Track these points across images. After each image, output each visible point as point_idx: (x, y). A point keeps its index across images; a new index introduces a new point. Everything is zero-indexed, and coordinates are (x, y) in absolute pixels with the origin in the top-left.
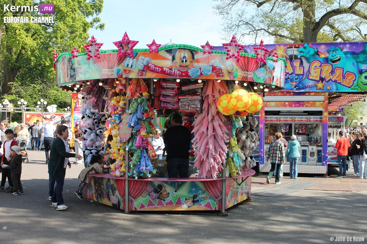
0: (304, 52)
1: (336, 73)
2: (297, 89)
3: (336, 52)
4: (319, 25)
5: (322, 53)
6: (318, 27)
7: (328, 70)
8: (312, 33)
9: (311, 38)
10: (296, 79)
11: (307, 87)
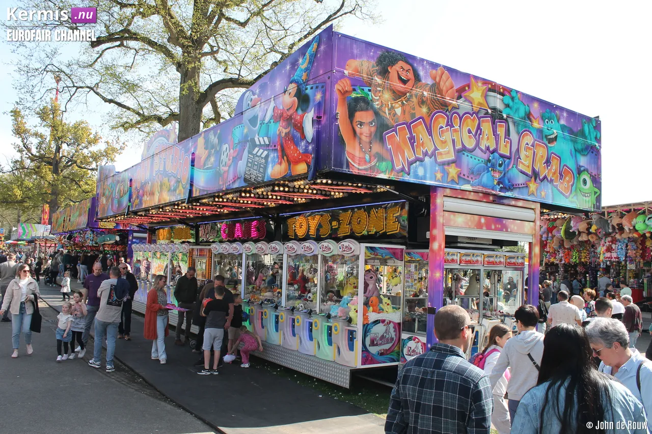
0: (511, 108)
1: (552, 166)
2: (501, 187)
3: (552, 122)
4: (207, 96)
5: (535, 119)
6: (205, 99)
7: (542, 156)
8: (197, 106)
9: (194, 115)
10: (500, 165)
11: (515, 186)
